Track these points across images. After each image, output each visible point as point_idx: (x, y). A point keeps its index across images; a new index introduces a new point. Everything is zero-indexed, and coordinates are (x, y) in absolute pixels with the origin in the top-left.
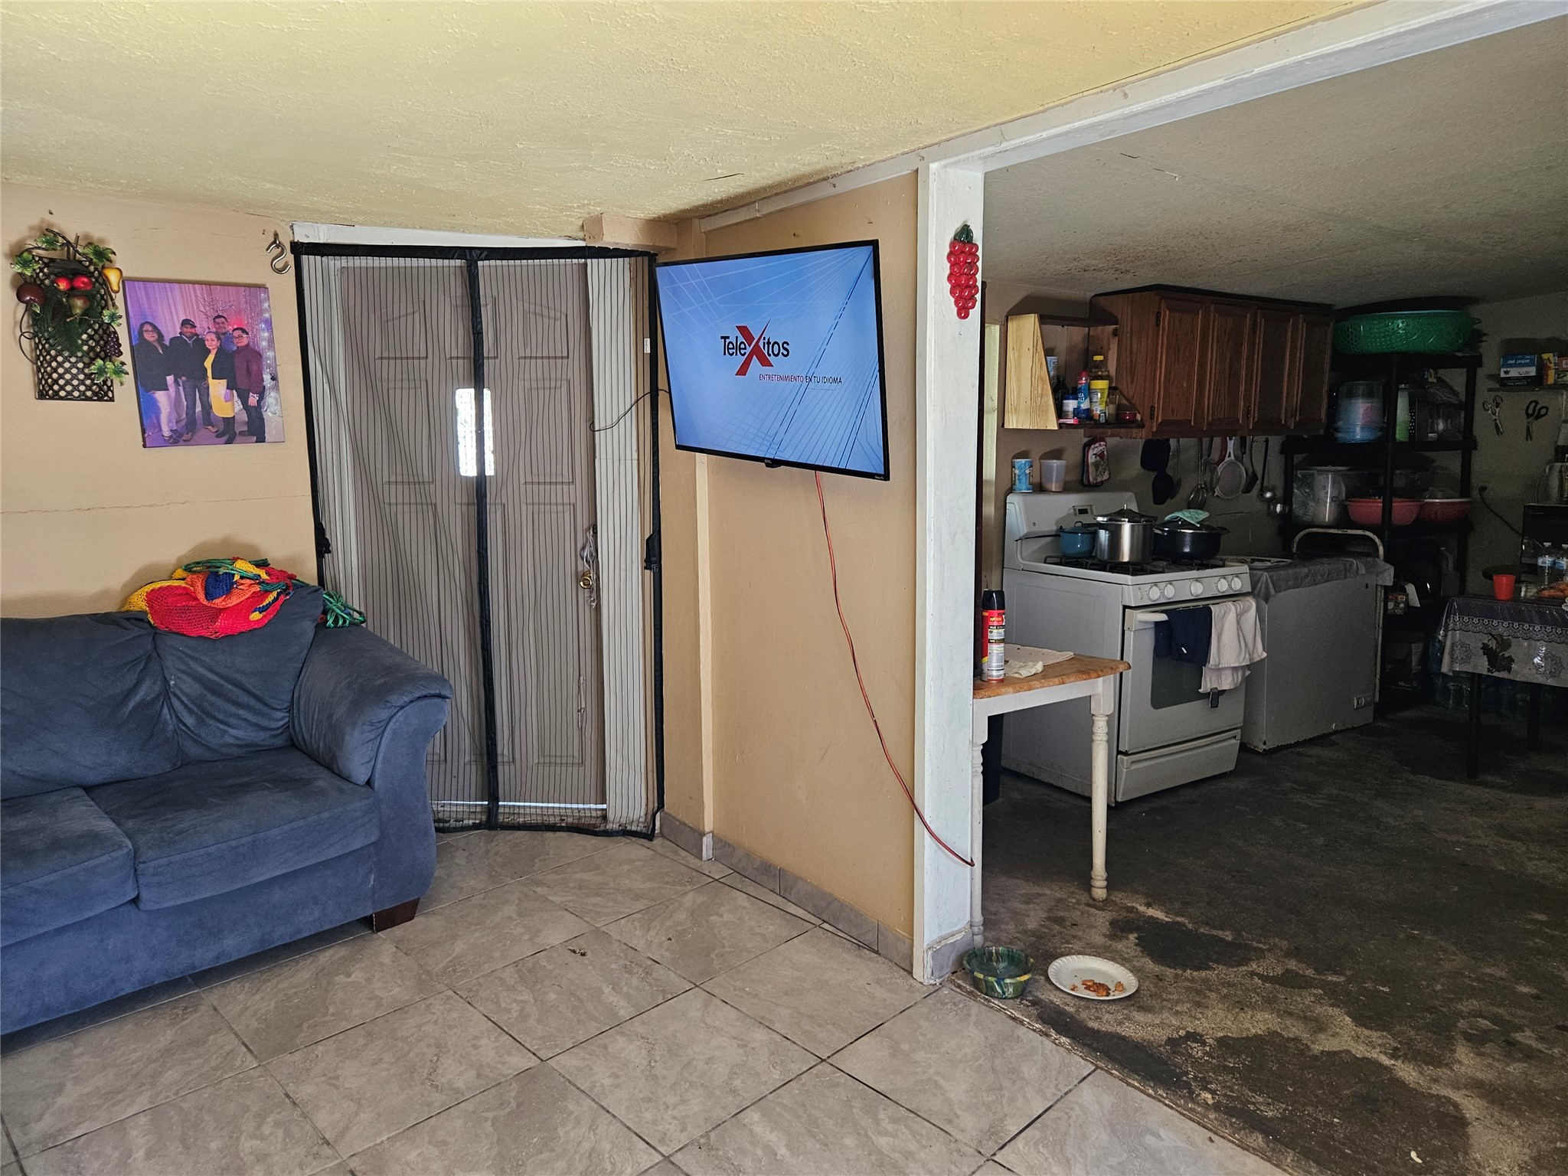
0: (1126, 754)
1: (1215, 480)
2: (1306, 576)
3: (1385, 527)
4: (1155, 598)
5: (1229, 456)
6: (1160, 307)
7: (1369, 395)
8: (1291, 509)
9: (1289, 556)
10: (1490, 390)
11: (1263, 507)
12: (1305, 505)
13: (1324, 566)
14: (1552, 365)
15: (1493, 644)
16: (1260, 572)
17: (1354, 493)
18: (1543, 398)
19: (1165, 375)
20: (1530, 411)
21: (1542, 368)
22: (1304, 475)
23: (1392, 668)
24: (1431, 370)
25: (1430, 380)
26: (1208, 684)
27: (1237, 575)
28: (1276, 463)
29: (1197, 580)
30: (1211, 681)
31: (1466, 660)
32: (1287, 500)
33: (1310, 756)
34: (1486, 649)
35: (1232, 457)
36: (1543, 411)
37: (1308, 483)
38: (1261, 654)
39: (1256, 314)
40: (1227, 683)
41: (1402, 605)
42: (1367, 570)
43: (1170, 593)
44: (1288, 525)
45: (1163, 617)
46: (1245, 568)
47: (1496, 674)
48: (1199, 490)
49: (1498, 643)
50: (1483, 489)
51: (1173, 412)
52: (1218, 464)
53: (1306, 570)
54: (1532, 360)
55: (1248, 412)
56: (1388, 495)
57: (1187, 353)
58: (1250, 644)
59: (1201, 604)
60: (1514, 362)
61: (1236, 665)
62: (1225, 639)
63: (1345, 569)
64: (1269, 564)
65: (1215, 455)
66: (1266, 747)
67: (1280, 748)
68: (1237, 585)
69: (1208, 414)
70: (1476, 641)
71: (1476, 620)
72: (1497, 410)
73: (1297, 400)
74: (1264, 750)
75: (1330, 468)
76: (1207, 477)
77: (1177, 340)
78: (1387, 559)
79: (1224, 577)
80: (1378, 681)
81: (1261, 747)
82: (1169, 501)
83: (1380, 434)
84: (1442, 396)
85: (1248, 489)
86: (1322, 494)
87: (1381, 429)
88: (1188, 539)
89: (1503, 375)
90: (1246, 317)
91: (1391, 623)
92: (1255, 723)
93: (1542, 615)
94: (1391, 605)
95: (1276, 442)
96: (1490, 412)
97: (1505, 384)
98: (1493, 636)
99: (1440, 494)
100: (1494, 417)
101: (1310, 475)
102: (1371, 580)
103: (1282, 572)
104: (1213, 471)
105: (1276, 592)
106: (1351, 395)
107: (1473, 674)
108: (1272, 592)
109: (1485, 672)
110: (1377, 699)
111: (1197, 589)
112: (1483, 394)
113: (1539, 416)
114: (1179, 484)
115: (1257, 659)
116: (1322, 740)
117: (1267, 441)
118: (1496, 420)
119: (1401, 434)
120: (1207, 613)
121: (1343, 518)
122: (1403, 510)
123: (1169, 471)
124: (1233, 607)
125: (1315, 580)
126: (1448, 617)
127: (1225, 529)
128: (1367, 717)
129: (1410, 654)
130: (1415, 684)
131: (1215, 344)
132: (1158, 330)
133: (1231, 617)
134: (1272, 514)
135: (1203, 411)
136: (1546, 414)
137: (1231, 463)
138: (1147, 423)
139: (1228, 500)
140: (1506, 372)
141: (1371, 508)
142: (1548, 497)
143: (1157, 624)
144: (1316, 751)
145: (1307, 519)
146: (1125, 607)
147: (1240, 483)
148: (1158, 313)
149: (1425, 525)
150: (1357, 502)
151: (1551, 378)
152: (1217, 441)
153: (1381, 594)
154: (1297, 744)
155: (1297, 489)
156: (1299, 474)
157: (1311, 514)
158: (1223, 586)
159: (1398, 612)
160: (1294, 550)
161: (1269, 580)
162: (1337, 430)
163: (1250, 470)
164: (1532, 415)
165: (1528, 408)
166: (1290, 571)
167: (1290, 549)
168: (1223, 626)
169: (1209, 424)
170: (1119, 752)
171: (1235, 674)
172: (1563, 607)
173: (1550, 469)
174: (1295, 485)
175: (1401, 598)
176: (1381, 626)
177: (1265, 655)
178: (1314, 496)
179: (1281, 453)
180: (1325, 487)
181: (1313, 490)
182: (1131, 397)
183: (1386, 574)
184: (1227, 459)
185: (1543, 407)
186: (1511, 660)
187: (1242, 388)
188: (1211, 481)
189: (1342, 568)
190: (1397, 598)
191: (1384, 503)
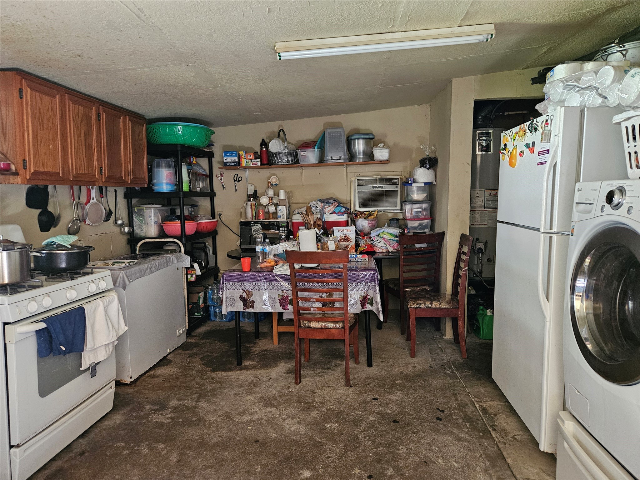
0: (18, 446)
1: (85, 215)
2: (147, 269)
3: (182, 236)
4: (35, 310)
5: (93, 199)
6: (21, 85)
7: (169, 166)
8: (133, 230)
9: (135, 257)
10: (219, 168)
11: (117, 229)
12: (140, 226)
13: (155, 261)
14: (243, 157)
15: (244, 295)
16: (118, 271)
17: (166, 219)
18: (240, 173)
19: (33, 138)
20: (235, 179)
21: (239, 158)
22: (138, 210)
23: (192, 307)
24: (193, 157)
25: (194, 162)
26: (86, 362)
27: (102, 278)
28: (122, 204)
29: (71, 288)
30: (89, 358)
31: (233, 305)
32: (131, 224)
33: (158, 377)
34: (242, 299)
35: (95, 200)
36: (240, 179)
37: (141, 214)
38: (123, 328)
39: (99, 109)
40: (101, 356)
41: (194, 276)
42: (177, 260)
43: (48, 303)
44: (133, 239)
45: (43, 325)
46: (108, 272)
47: (247, 310)
48: (74, 221)
49: (247, 294)
50: (220, 215)
51: (43, 165)
52: (86, 204)
53: (146, 265)
54: (236, 154)
55: (101, 171)
56: (182, 218)
57: (50, 124)
58: (116, 324)
59: (76, 305)
60: (228, 154)
61: (107, 343)
62: (97, 326)
63: (167, 261)
64: (123, 265)
65: (84, 199)
66: (132, 380)
67: (141, 376)
68: (103, 285)
69: (73, 169)
70: (237, 294)
71: (236, 283)
72: (222, 178)
73: (130, 166)
74: (131, 382)
75: (151, 206)
76: (79, 212)
77: (40, 113)
78: (186, 253)
79: (93, 281)
80: (187, 318)
81: (129, 381)
82: (52, 229)
83: (175, 187)
84: (200, 171)
85: (107, 219)
86: (149, 221)
87: (176, 185)
88: (64, 258)
89: (225, 161)
90: (92, 109)
91: (190, 284)
92: (124, 366)
93: (265, 277)
94: (189, 276)
95: (121, 192)
96: (219, 179)
97: (225, 165)
98: (244, 291)
99: (204, 218)
100: (221, 181)
101: (141, 210)
102: (180, 265)
103: (133, 269)
104: (83, 208)
105: (130, 282)
106: (159, 166)
107: (236, 312)
108: (127, 282)
109: (242, 310)
110: (187, 327)
111: (72, 295)
112: (216, 171)
113: (239, 181)
114: (59, 217)
115: (121, 333)
116: (164, 362)
117: (116, 191)
118: (222, 182)
119: (186, 188)
120: (81, 311)
121: (162, 234)
122: (190, 227)
123: (50, 208)
124: (101, 303)
125: (151, 271)
126: (223, 283)
127: (90, 247)
128: (184, 339)
129: (199, 299)
130: (202, 313)
131: (72, 122)
132: (22, 102)
133: (101, 309)
134: (122, 233)
135: (69, 166)
136: (241, 180)
137: (95, 203)
138: (21, 171)
139: (95, 226)
140: (226, 159)
141: (174, 227)
142: (246, 218)
143: (38, 332)
144: (162, 371)
145: (143, 234)
146: (5, 324)
147: (102, 216)
148: (20, 89)
149: (200, 234)
150: (168, 224)
151: (244, 163)
152: (84, 189)
153: (185, 272)
154: (151, 369)
155: (136, 218)
156: (136, 209)
157: (144, 231)
158: (93, 289)
159: (193, 279)
160: (137, 252)
161: (125, 276)
162: (153, 185)
163: (107, 209)
164: (236, 180)
165: (234, 177)
166: (137, 268)
167: (135, 252)
168: (95, 318)
169: (74, 176)
170: (11, 447)
171: (107, 348)
172: (274, 272)
173: (246, 204)
174: (134, 216)
175: (193, 272)
176: (186, 288)
177: (127, 328)
178: (145, 221)
179: (125, 198)
180: (150, 217)
181: (144, 218)
182: (5, 152)
183: (186, 261)
184: (91, 201)
185: (240, 177)
186: (253, 302)
187: (95, 154)
188: (83, 215)
189: (165, 261)
190: (191, 272)
191: (181, 223)
